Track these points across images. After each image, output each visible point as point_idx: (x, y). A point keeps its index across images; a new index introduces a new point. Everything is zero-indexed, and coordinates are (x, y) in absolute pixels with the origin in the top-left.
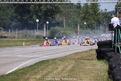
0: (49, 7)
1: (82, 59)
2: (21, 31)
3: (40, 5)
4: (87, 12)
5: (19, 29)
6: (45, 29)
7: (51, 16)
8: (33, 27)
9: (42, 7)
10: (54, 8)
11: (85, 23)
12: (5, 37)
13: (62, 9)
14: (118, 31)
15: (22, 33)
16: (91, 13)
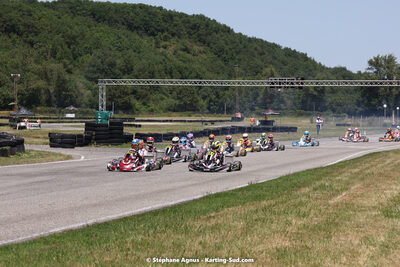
2: (367, 118)
3: (391, 88)
5: (364, 116)
6: (393, 116)
8: (380, 113)
9: (394, 90)
12: (348, 125)
15: (368, 121)
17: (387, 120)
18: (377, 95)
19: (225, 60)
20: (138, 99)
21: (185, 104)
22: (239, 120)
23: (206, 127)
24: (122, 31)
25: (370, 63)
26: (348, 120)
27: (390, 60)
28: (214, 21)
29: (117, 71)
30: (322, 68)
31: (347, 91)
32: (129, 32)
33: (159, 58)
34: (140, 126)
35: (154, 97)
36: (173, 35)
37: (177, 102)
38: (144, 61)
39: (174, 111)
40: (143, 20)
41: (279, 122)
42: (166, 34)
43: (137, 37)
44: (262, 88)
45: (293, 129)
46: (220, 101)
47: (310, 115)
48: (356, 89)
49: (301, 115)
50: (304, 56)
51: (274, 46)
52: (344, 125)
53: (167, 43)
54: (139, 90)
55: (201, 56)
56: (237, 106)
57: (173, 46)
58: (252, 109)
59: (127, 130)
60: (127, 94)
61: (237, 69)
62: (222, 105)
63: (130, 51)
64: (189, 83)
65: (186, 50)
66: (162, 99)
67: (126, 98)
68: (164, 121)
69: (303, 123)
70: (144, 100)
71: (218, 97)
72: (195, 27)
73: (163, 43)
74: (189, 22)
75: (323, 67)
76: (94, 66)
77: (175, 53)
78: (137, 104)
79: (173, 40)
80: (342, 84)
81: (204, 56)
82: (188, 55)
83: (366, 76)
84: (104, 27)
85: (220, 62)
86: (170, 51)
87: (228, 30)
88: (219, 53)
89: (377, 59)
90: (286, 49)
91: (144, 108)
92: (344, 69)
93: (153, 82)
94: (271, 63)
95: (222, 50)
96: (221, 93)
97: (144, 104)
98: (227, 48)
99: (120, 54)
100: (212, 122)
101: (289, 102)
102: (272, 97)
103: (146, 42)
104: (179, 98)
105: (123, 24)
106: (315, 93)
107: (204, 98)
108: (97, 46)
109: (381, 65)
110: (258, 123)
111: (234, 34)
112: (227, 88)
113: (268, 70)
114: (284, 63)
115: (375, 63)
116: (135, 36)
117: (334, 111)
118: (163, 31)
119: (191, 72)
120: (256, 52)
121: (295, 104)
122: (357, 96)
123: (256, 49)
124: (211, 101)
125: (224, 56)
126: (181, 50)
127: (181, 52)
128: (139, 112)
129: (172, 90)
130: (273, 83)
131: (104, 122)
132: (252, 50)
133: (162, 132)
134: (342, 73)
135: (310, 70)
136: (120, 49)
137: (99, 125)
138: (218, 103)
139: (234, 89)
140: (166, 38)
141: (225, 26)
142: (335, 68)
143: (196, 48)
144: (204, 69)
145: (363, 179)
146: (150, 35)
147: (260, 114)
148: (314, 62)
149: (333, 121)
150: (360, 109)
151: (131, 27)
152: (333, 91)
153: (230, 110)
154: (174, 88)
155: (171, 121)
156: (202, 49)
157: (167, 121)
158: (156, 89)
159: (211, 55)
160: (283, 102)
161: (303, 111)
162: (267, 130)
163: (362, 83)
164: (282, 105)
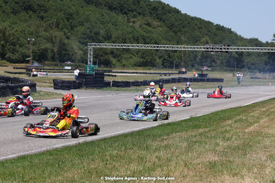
5: (270, 72)
12: (259, 78)
15: (273, 75)
19: (174, 32)
20: (114, 57)
21: (146, 61)
22: (183, 73)
23: (161, 77)
24: (105, 11)
26: (258, 75)
28: (168, 5)
29: (101, 38)
30: (241, 39)
31: (259, 54)
32: (109, 12)
33: (130, 30)
34: (115, 76)
35: (126, 56)
36: (140, 14)
37: (142, 60)
38: (119, 31)
39: (139, 66)
40: (119, 3)
41: (211, 75)
42: (135, 13)
43: (115, 15)
44: (200, 51)
45: (221, 80)
46: (171, 59)
47: (232, 71)
48: (265, 54)
49: (226, 71)
50: (229, 31)
51: (209, 23)
52: (256, 78)
53: (136, 19)
54: (116, 52)
55: (159, 29)
56: (183, 64)
57: (139, 21)
58: (193, 66)
59: (107, 79)
60: (107, 54)
61: (183, 38)
62: (172, 63)
63: (110, 24)
64: (150, 47)
65: (148, 24)
66: (131, 58)
67: (106, 57)
68: (132, 73)
69: (227, 76)
70: (119, 58)
71: (169, 57)
72: (155, 9)
73: (132, 20)
74: (151, 6)
76: (85, 34)
77: (140, 26)
78: (114, 61)
79: (140, 18)
81: (161, 29)
82: (150, 28)
83: (272, 45)
84: (92, 8)
85: (171, 33)
86: (137, 25)
87: (177, 12)
88: (171, 27)
90: (217, 25)
91: (118, 64)
92: (257, 40)
93: (125, 46)
94: (207, 34)
95: (173, 25)
96: (172, 54)
97: (119, 61)
98: (176, 23)
99: (102, 26)
100: (165, 74)
101: (218, 62)
102: (206, 57)
103: (121, 18)
104: (143, 58)
105: (105, 6)
106: (236, 56)
107: (160, 57)
108: (87, 20)
110: (197, 75)
111: (182, 14)
112: (175, 51)
113: (204, 39)
114: (216, 35)
116: (113, 14)
117: (249, 68)
118: (132, 11)
119: (151, 40)
120: (196, 27)
121: (222, 63)
122: (265, 58)
123: (196, 25)
124: (164, 59)
125: (174, 29)
126: (145, 24)
127: (145, 26)
128: (115, 67)
129: (138, 51)
130: (207, 48)
131: (91, 72)
132: (194, 25)
133: (131, 81)
134: (255, 42)
135: (233, 40)
136: (102, 23)
137: (88, 75)
138: (169, 61)
139: (180, 51)
140: (134, 16)
141: (175, 8)
142: (251, 39)
143: (155, 23)
144: (160, 38)
145: (269, 115)
146: (124, 14)
147: (198, 70)
148: (236, 35)
149: (249, 75)
150: (267, 67)
151: (111, 8)
152: (249, 54)
153: (177, 66)
154: (139, 50)
155: (137, 73)
156: (159, 24)
157: (134, 73)
158: (127, 50)
159: (165, 28)
160: (214, 61)
161: (228, 68)
162: (203, 80)
163: (269, 50)
164: (214, 64)
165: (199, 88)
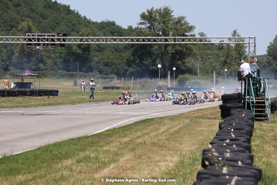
0: (178, 48)
1: (202, 117)
2: (138, 80)
3: (166, 46)
4: (228, 56)
5: (136, 78)
6: (169, 77)
7: (180, 59)
8: (154, 74)
9: (169, 48)
10: (184, 50)
11: (226, 70)
12: (118, 88)
13: (195, 51)
14: (249, 80)
15: (140, 83)
16: (234, 56)
17: (161, 83)
18: (150, 54)
25: (143, 16)
26: (116, 82)
27: (166, 13)
30: (87, 23)
31: (116, 49)
41: (38, 84)
44: (18, 45)
45: (54, 93)
47: (72, 76)
48: (127, 47)
49: (63, 76)
50: (66, 9)
52: (113, 88)
58: (6, 70)
69: (63, 85)
75: (89, 22)
80: (109, 41)
83: (138, 32)
89: (150, 12)
92: (113, 24)
94: (28, 16)
101: (49, 62)
102: (29, 55)
106: (79, 51)
109: (155, 20)
110: (13, 85)
113: (24, 24)
114: (43, 16)
115: (149, 17)
117: (101, 72)
120: (10, 4)
121: (55, 63)
122: (127, 54)
130: (30, 40)
134: (110, 28)
135: (74, 25)
142: (103, 23)
145: (133, 149)
147: (15, 76)
148: (77, 16)
149: (100, 83)
150: (131, 70)
152: (100, 48)
160: (42, 61)
161: (65, 72)
162: (24, 94)
163: (132, 40)
164: (41, 65)
165: (16, 107)
